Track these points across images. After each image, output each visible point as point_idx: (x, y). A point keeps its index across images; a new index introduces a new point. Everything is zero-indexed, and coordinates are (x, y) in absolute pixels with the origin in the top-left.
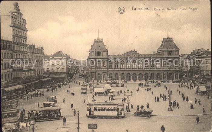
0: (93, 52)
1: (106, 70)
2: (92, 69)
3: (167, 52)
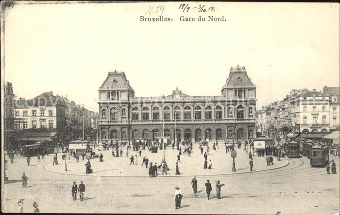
0: (104, 91)
1: (128, 123)
2: (102, 122)
3: (233, 92)
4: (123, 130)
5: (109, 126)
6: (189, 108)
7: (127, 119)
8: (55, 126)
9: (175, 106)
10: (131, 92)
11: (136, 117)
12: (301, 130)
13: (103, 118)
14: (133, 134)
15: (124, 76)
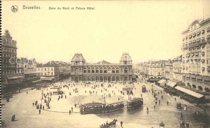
1: (82, 74)
3: (123, 62)
4: (80, 77)
5: (75, 75)
6: (106, 68)
7: (82, 72)
8: (54, 75)
9: (101, 67)
10: (84, 62)
11: (85, 71)
12: (150, 78)
13: (72, 72)
14: (84, 78)
15: (82, 55)
